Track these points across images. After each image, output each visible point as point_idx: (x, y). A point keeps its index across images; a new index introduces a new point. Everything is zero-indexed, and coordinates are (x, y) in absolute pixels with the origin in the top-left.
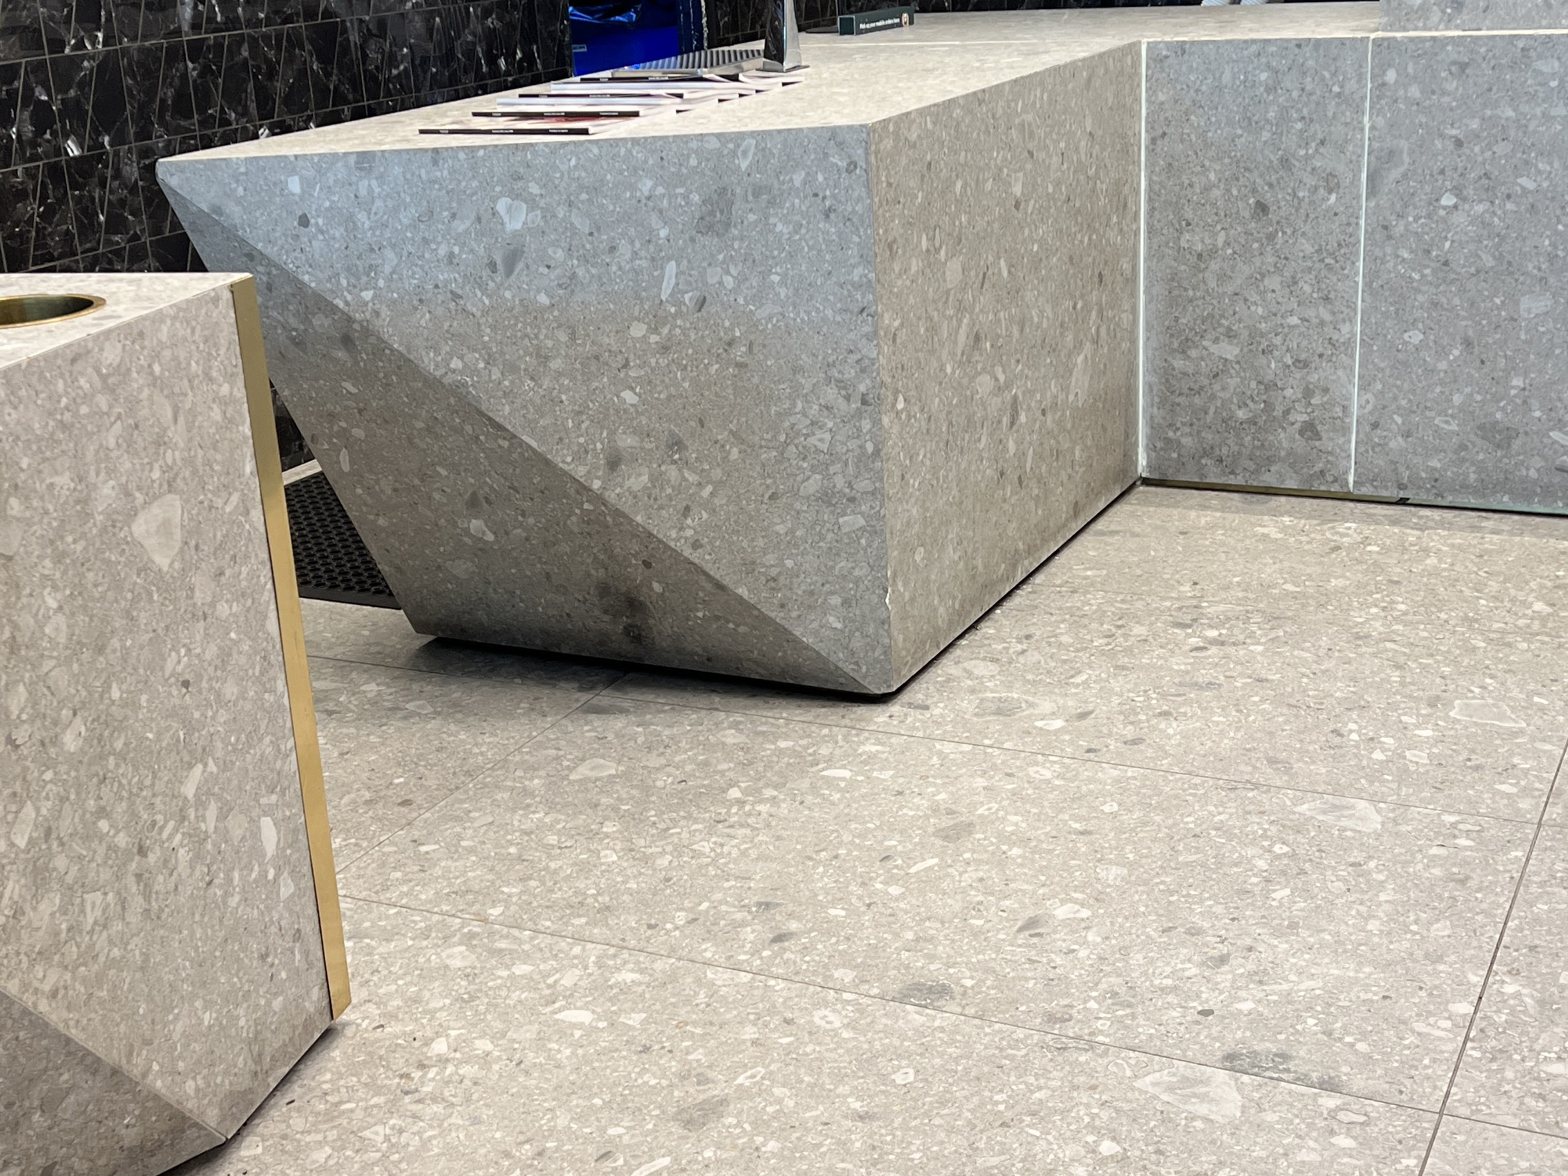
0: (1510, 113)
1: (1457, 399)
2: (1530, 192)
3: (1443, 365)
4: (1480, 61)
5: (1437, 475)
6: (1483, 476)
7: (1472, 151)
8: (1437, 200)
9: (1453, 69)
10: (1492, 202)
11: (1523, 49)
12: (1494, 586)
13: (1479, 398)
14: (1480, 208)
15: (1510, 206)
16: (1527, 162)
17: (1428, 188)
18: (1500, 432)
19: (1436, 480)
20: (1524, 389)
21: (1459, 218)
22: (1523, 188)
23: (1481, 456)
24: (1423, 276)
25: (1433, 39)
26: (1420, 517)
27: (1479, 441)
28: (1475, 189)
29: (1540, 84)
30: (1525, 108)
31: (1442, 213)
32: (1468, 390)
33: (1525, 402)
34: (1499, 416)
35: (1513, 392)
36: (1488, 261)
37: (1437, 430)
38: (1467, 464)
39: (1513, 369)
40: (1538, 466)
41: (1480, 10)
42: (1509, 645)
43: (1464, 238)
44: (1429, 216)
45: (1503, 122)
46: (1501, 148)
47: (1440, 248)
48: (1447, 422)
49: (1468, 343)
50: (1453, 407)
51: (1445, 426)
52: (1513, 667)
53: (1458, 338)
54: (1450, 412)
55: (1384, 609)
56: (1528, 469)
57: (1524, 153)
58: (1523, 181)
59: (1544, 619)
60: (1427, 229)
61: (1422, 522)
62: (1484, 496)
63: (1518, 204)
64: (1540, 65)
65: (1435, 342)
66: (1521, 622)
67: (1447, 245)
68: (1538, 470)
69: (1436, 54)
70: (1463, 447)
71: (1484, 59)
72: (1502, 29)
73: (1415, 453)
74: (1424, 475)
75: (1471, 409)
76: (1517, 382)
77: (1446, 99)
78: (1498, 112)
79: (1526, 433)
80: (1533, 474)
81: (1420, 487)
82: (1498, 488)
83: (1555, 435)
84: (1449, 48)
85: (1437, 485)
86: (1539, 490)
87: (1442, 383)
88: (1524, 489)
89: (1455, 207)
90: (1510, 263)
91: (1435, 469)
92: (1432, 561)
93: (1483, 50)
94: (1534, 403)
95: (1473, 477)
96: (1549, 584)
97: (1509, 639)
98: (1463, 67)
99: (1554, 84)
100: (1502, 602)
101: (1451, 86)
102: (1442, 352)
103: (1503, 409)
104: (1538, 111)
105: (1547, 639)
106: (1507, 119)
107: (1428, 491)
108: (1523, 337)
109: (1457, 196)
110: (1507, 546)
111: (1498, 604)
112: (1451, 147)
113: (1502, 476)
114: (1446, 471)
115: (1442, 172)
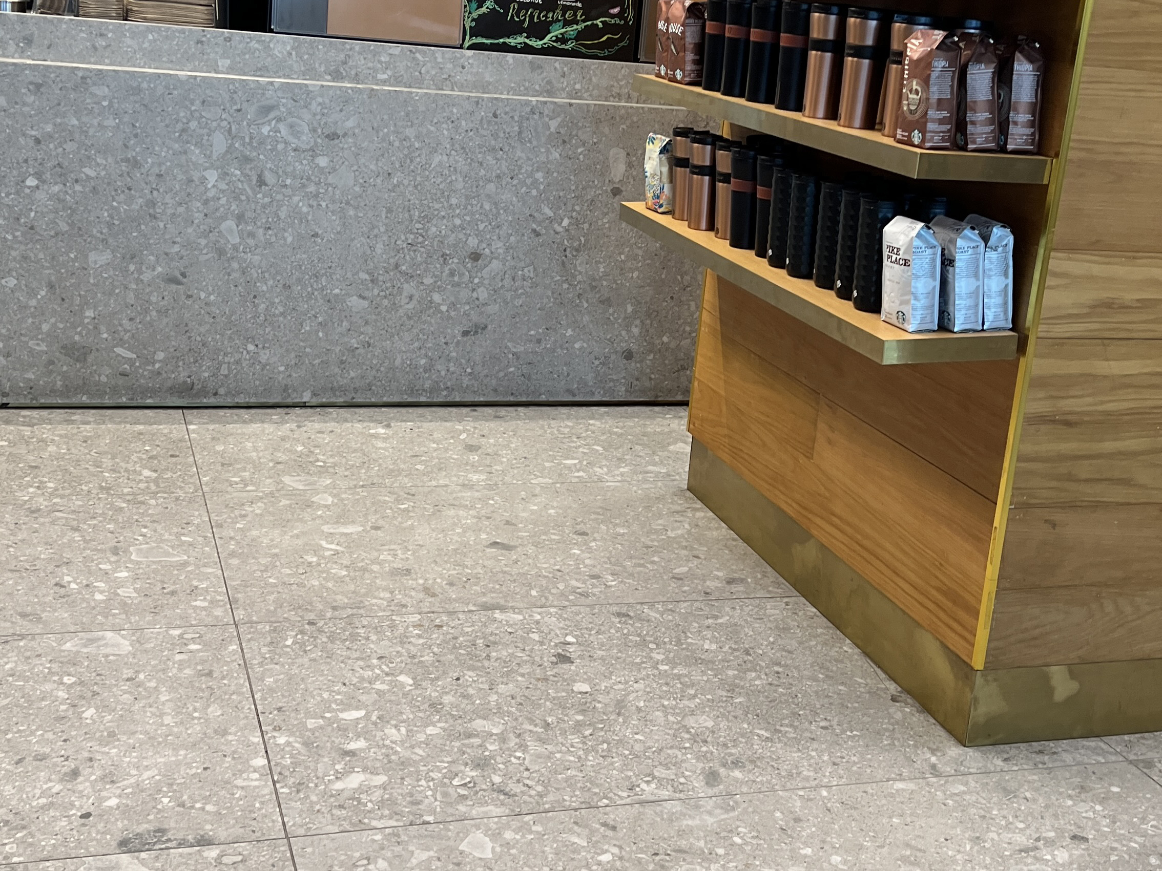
0: (75, 122)
1: (45, 327)
2: (92, 178)
3: (33, 303)
4: (51, 83)
5: (32, 384)
6: (67, 383)
7: (48, 147)
8: (23, 182)
9: (31, 87)
10: (65, 185)
11: (82, 78)
12: (107, 462)
13: (61, 326)
14: (56, 188)
15: (78, 188)
16: (89, 157)
17: (15, 172)
18: (78, 350)
19: (31, 388)
20: (94, 318)
21: (41, 195)
22: (87, 176)
23: (65, 368)
24: (14, 237)
25: (14, 64)
26: (24, 417)
27: (63, 357)
28: (51, 174)
29: (95, 103)
30: (84, 119)
31: (27, 191)
32: (53, 320)
33: (95, 328)
34: (77, 338)
35: (86, 321)
36: (64, 227)
37: (31, 351)
38: (55, 375)
39: (86, 304)
40: (107, 372)
41: (45, 47)
42: (143, 503)
43: (45, 210)
44: (17, 193)
45: (69, 128)
46: (70, 146)
47: (27, 217)
48: (38, 344)
49: (51, 286)
50: (42, 333)
51: (36, 348)
52: (155, 518)
53: (43, 283)
54: (40, 337)
55: (38, 487)
56: (100, 376)
57: (86, 150)
58: (87, 170)
59: (156, 481)
60: (16, 203)
61: (27, 419)
62: (68, 397)
63: (83, 187)
64: (94, 89)
65: (26, 286)
66: (142, 485)
67: (32, 214)
68: (107, 376)
69: (17, 76)
70: (51, 362)
71: (54, 82)
72: (62, 61)
73: (14, 369)
74: (22, 385)
75: (56, 334)
76: (90, 313)
77: (26, 109)
78: (66, 120)
79: (97, 350)
80: (104, 379)
81: (19, 394)
82: (79, 391)
83: (118, 350)
84: (27, 72)
85: (32, 391)
86: (108, 390)
87: (34, 316)
88: (98, 390)
89: (37, 187)
90: (80, 229)
91: (30, 380)
92: (52, 448)
93: (52, 75)
94: (103, 328)
95: (59, 383)
96: (144, 456)
97: (140, 498)
98: (38, 86)
99: (105, 103)
100: (120, 472)
101: (31, 99)
102: (32, 293)
103: (80, 333)
104: (95, 122)
105: (165, 495)
106: (73, 126)
107: (25, 396)
108: (92, 281)
109: (38, 179)
110: (100, 433)
111: (118, 475)
112: (31, 143)
113: (81, 382)
114: (38, 381)
115: (26, 161)
